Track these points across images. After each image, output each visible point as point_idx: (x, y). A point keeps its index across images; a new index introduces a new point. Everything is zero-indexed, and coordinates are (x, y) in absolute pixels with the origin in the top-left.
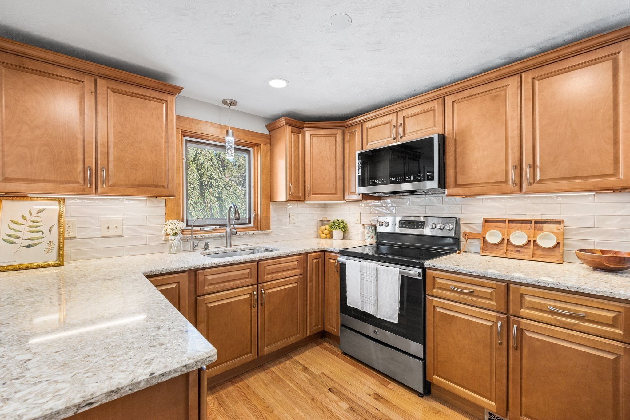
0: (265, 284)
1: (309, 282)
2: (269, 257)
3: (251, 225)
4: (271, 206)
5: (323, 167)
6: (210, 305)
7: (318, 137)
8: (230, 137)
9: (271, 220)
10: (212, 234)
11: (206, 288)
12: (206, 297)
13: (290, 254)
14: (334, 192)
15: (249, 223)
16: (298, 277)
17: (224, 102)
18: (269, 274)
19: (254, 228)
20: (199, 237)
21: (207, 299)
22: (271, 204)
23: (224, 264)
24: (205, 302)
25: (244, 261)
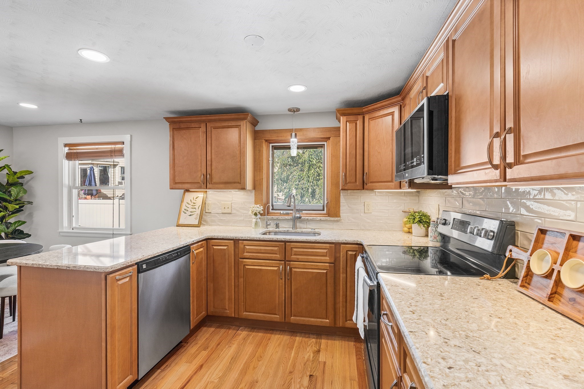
0: (292, 263)
1: (342, 273)
2: (294, 240)
3: (325, 212)
4: (341, 194)
5: (379, 152)
6: (247, 267)
7: (375, 119)
8: (293, 138)
9: (341, 208)
10: (285, 217)
11: (245, 254)
12: (245, 260)
13: (316, 241)
14: (390, 179)
15: (323, 210)
16: (328, 264)
17: (290, 110)
18: (295, 255)
19: (326, 214)
20: (275, 218)
21: (245, 262)
22: (341, 193)
23: (256, 239)
24: (244, 264)
25: (272, 240)
